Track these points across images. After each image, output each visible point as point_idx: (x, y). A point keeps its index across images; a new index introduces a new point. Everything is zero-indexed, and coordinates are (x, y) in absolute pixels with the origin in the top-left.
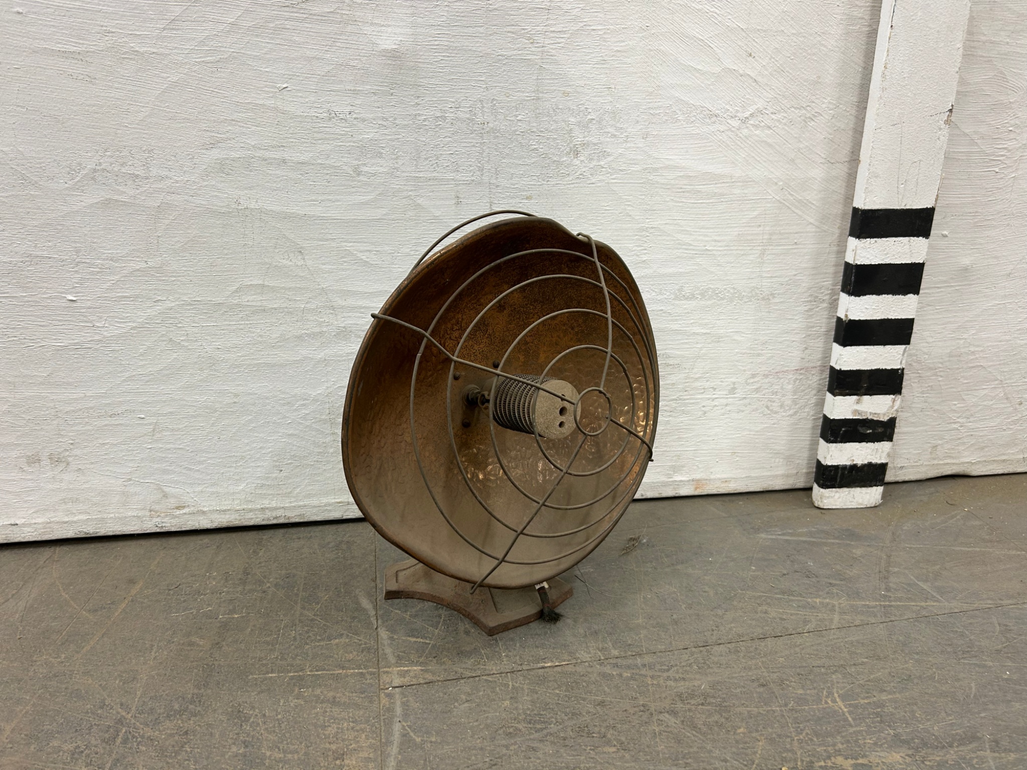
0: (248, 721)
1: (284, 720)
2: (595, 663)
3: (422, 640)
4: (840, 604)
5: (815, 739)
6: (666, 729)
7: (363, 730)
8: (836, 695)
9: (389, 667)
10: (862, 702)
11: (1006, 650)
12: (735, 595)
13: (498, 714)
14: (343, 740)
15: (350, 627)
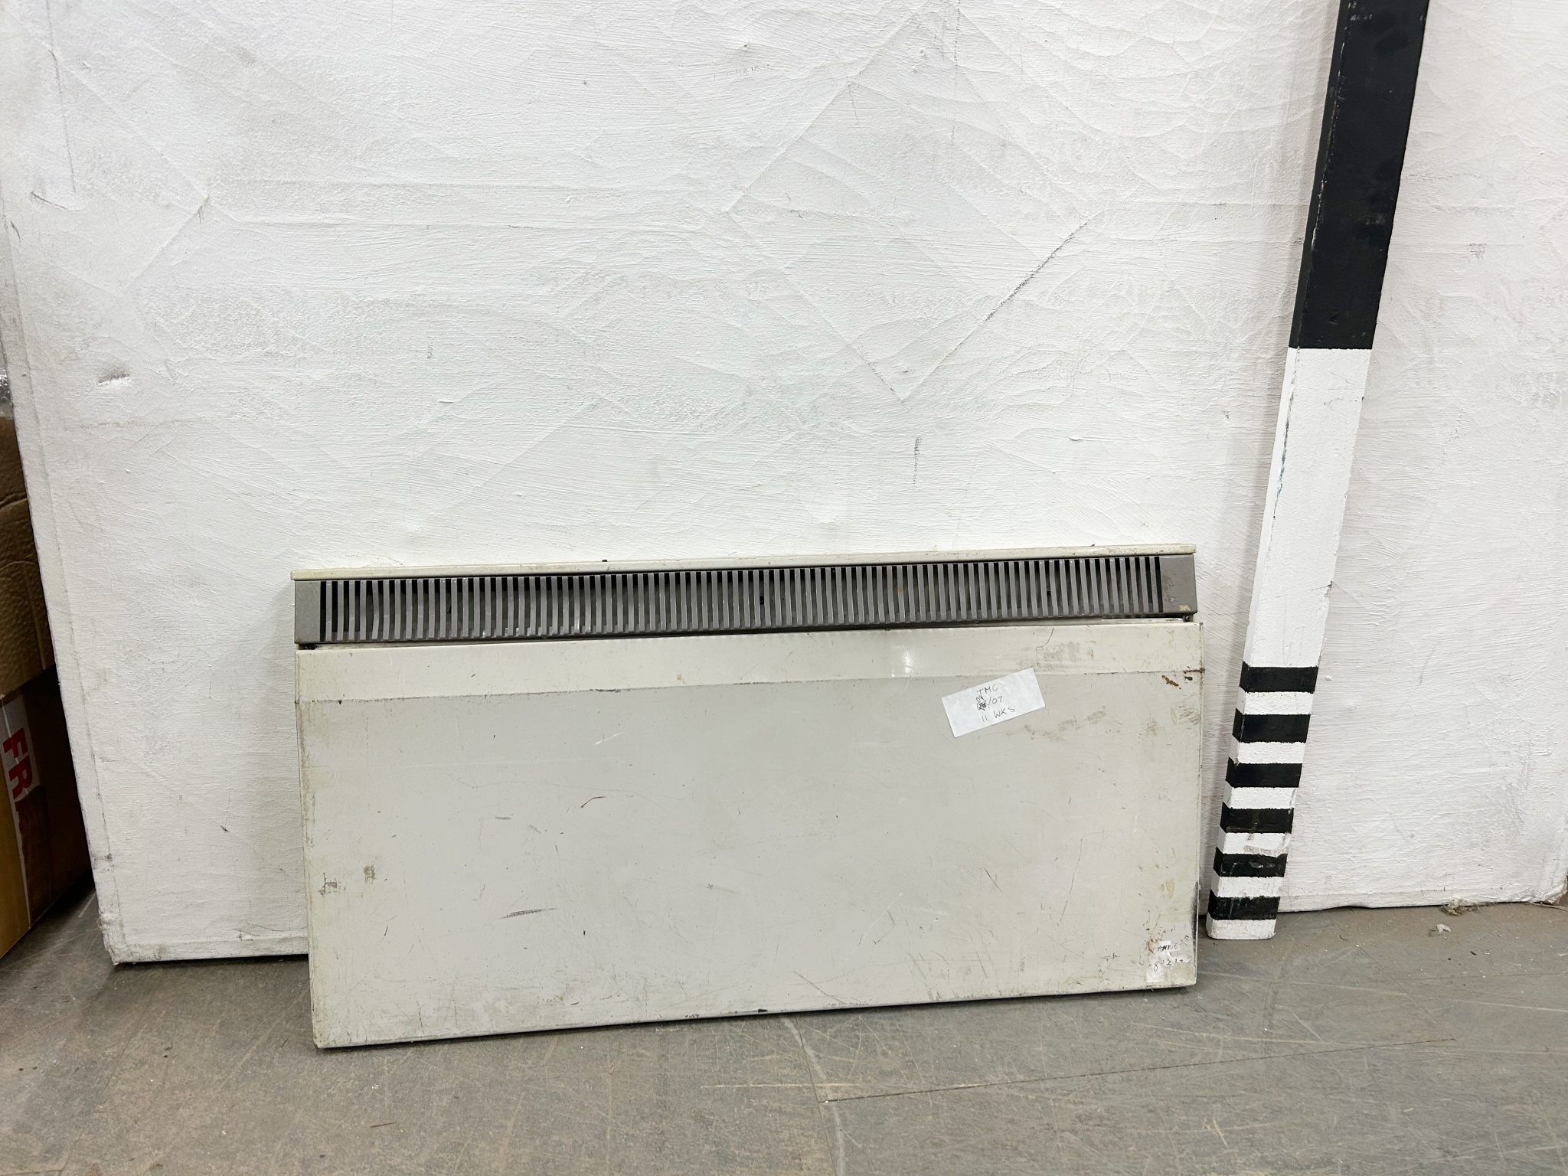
0: (712, 1124)
1: (742, 1125)
2: (1003, 1086)
3: (846, 1060)
4: (1225, 1038)
5: (1194, 1158)
6: (1068, 1145)
7: (812, 1136)
8: (1215, 1122)
9: (822, 1083)
10: (1236, 1128)
11: (1370, 1088)
12: (1128, 1027)
13: (923, 1127)
14: (797, 1144)
15: (778, 1044)
